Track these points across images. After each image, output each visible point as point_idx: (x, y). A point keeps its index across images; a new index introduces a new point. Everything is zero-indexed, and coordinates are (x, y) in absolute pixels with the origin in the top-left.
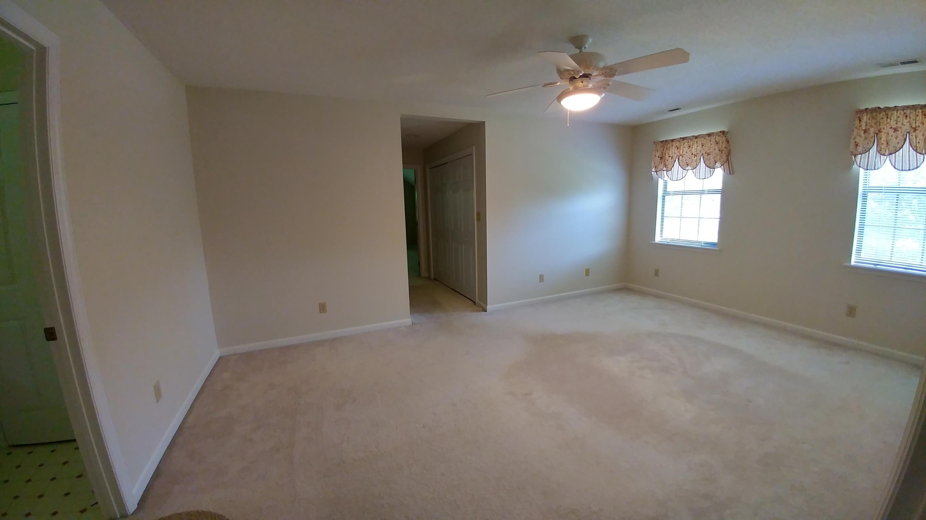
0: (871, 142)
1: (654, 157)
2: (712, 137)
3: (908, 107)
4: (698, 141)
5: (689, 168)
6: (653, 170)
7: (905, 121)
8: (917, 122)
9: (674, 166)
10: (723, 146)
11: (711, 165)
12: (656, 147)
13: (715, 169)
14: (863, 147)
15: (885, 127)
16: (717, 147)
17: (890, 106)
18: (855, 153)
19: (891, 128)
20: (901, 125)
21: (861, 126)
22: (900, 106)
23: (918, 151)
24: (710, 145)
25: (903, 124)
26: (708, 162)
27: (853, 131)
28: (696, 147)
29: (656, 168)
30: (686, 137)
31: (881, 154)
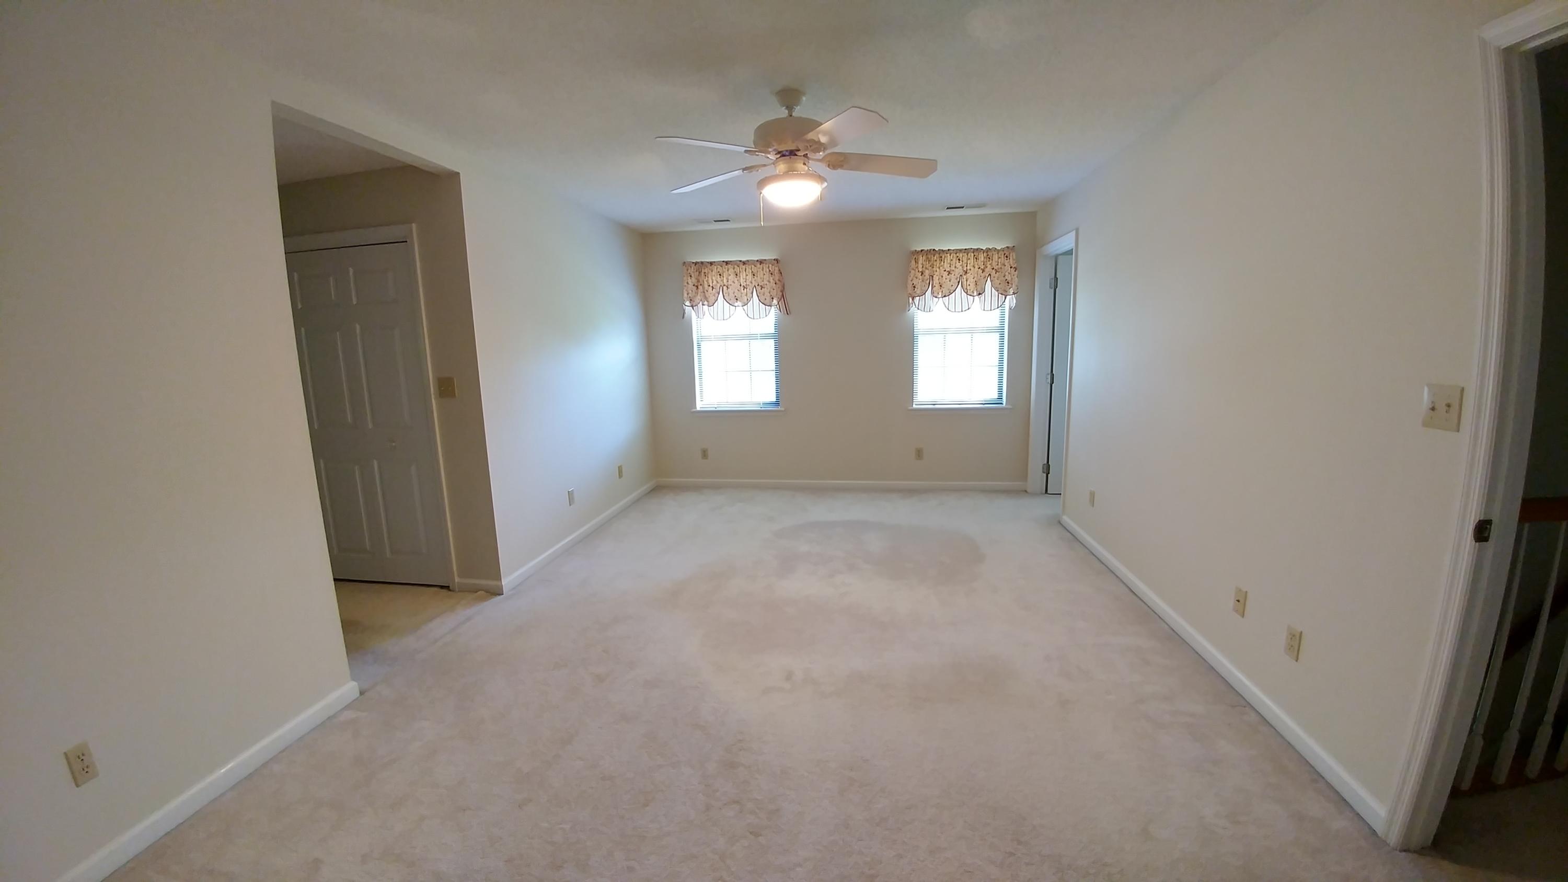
0: (926, 283)
1: (686, 284)
2: (764, 264)
3: (960, 250)
4: (747, 268)
5: (739, 303)
6: (688, 303)
7: (958, 265)
8: (968, 265)
9: (717, 300)
10: (777, 277)
11: (767, 302)
12: (687, 270)
13: (771, 306)
14: (922, 290)
15: (938, 270)
16: (771, 278)
17: (944, 249)
18: (914, 294)
19: (945, 271)
20: (954, 269)
21: (917, 267)
22: (952, 249)
23: (968, 293)
24: (763, 276)
25: (955, 267)
26: (762, 299)
27: (910, 272)
28: (745, 276)
29: (692, 302)
30: (731, 261)
31: (933, 296)
